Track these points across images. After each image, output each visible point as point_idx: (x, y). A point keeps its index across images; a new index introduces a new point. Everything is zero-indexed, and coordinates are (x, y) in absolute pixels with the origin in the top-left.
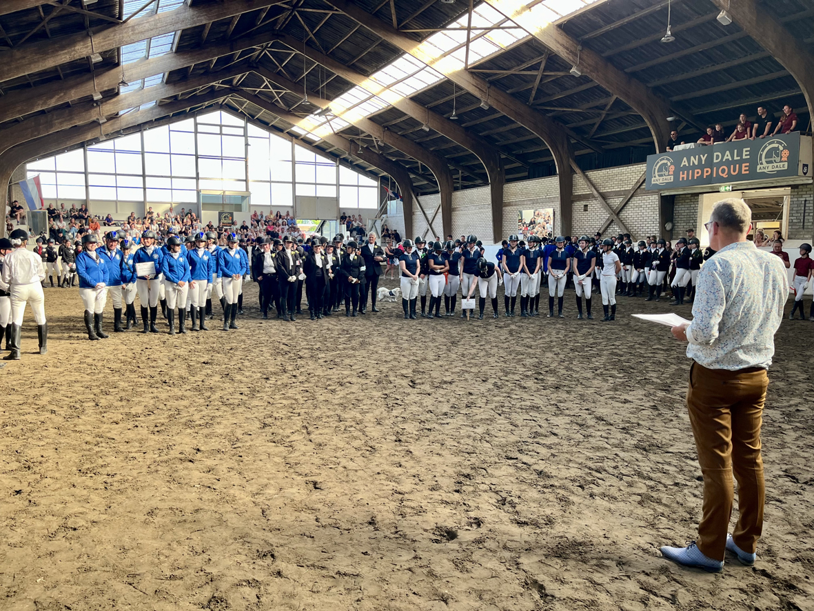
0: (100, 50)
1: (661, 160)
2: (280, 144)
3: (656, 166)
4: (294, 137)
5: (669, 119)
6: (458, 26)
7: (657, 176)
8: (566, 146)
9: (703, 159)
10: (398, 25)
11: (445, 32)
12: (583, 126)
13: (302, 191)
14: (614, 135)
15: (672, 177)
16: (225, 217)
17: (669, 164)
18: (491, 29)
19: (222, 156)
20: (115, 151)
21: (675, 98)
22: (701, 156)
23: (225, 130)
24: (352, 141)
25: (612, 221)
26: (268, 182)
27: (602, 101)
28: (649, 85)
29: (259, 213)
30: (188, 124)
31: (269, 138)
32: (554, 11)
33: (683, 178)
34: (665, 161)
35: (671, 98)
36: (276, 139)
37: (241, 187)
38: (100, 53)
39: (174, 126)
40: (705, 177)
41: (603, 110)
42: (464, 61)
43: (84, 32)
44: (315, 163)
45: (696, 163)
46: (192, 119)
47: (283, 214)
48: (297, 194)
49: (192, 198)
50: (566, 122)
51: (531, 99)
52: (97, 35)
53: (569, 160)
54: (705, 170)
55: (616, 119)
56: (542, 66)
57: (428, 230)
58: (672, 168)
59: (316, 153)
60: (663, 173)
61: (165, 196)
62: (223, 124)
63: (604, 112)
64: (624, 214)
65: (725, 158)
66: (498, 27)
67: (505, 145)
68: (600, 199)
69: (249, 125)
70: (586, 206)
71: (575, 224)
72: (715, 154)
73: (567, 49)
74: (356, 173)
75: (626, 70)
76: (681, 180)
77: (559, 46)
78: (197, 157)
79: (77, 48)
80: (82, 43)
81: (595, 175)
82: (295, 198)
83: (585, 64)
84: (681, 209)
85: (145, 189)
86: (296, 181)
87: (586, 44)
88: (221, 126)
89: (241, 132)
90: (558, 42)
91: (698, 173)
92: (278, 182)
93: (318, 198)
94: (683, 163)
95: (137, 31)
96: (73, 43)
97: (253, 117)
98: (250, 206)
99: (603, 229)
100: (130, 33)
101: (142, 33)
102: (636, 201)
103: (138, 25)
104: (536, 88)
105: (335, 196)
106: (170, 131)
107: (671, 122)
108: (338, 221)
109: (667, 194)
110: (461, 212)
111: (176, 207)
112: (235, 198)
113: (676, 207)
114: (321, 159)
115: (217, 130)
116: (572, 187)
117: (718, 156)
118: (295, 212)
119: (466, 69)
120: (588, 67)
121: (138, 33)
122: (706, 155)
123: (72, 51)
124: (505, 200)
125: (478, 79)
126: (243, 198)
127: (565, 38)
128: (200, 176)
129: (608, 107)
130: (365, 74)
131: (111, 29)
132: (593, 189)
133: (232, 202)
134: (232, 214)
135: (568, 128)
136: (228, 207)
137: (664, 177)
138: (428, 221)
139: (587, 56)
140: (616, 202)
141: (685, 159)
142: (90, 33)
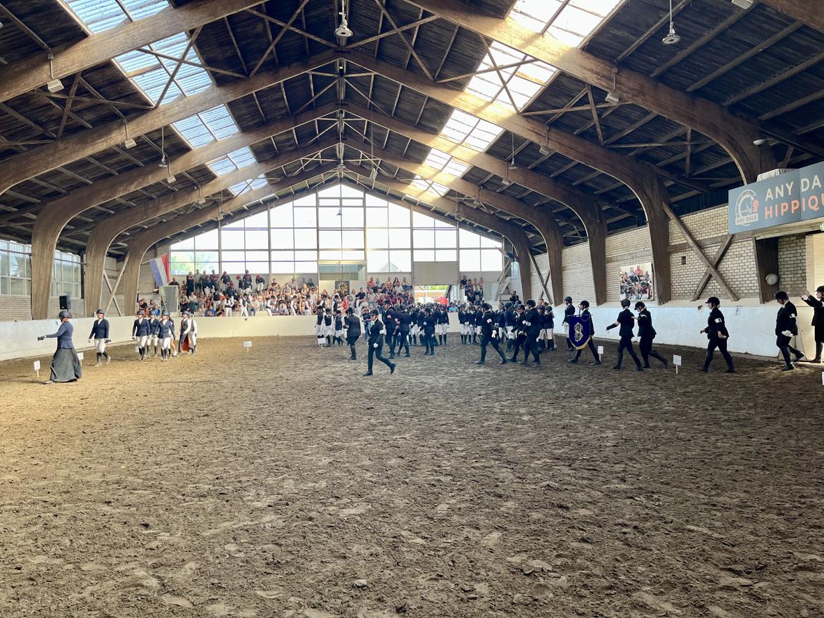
0: (134, 136)
1: (743, 195)
2: (399, 213)
3: (739, 203)
4: (411, 204)
5: (757, 142)
6: (486, 68)
7: (740, 215)
8: (656, 188)
9: (790, 188)
10: (433, 77)
11: (477, 75)
12: (676, 162)
13: (420, 257)
14: (717, 169)
15: (757, 214)
16: (341, 286)
17: (752, 199)
18: (518, 65)
19: (342, 228)
20: (244, 229)
21: (766, 116)
22: (787, 184)
23: (345, 202)
24: (461, 203)
25: (710, 276)
26: (386, 249)
27: (680, 131)
28: (725, 104)
29: (374, 281)
30: (310, 199)
31: (387, 207)
32: (573, 33)
33: (769, 215)
34: (748, 196)
35: (759, 118)
36: (394, 207)
37: (359, 256)
38: (134, 139)
39: (298, 202)
40: (793, 212)
41: (686, 140)
42: (511, 103)
43: (119, 121)
44: (435, 228)
45: (782, 195)
46: (314, 195)
47: (401, 281)
48: (415, 260)
49: (312, 269)
50: (656, 161)
51: (600, 138)
52: (132, 123)
53: (662, 204)
54: (793, 202)
55: (707, 149)
56: (590, 98)
57: (543, 293)
58: (756, 204)
59: (435, 218)
60: (746, 211)
61: (287, 269)
62: (343, 196)
63: (686, 143)
64: (724, 266)
65: (814, 184)
66: (524, 62)
67: (604, 193)
68: (695, 248)
69: (368, 196)
70: (684, 258)
71: (675, 280)
72: (802, 180)
73: (598, 74)
74: (479, 236)
75: (688, 90)
76: (766, 218)
77: (585, 71)
78: (318, 229)
79: (113, 135)
80: (117, 131)
81: (691, 219)
82: (413, 264)
83: (625, 89)
84: (785, 256)
85: (270, 262)
86: (414, 247)
87: (624, 65)
88: (341, 199)
89: (360, 203)
90: (585, 68)
91: (785, 207)
92: (396, 249)
93: (437, 263)
94: (768, 197)
95: (167, 115)
96: (109, 132)
97: (371, 187)
98: (367, 274)
99: (701, 286)
100: (162, 117)
101: (172, 116)
102: (735, 249)
103: (169, 109)
104: (598, 124)
105: (456, 260)
106: (294, 207)
107: (759, 146)
108: (459, 285)
109: (762, 237)
110: (571, 271)
111: (298, 278)
112: (351, 266)
113: (780, 253)
114: (440, 223)
115: (337, 202)
116: (668, 236)
117: (805, 183)
118: (413, 278)
119: (519, 113)
120: (629, 91)
121: (169, 117)
122: (792, 183)
123: (108, 139)
124: (608, 255)
125: (534, 122)
126: (360, 267)
127: (593, 62)
128: (320, 248)
129: (689, 137)
130: (435, 132)
131: (144, 116)
132: (688, 237)
133: (348, 271)
134: (348, 283)
135: (659, 167)
136: (344, 276)
137: (749, 216)
138: (543, 282)
139: (627, 78)
140: (714, 251)
141: (769, 190)
142: (125, 121)
